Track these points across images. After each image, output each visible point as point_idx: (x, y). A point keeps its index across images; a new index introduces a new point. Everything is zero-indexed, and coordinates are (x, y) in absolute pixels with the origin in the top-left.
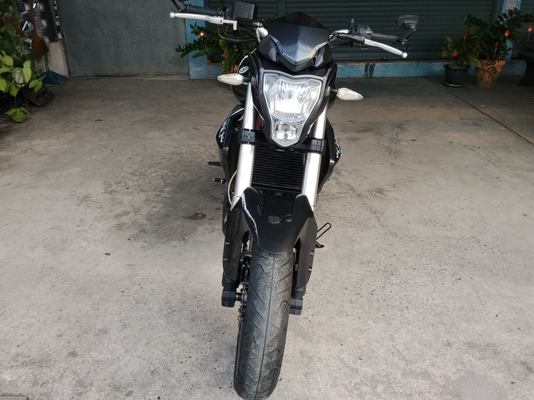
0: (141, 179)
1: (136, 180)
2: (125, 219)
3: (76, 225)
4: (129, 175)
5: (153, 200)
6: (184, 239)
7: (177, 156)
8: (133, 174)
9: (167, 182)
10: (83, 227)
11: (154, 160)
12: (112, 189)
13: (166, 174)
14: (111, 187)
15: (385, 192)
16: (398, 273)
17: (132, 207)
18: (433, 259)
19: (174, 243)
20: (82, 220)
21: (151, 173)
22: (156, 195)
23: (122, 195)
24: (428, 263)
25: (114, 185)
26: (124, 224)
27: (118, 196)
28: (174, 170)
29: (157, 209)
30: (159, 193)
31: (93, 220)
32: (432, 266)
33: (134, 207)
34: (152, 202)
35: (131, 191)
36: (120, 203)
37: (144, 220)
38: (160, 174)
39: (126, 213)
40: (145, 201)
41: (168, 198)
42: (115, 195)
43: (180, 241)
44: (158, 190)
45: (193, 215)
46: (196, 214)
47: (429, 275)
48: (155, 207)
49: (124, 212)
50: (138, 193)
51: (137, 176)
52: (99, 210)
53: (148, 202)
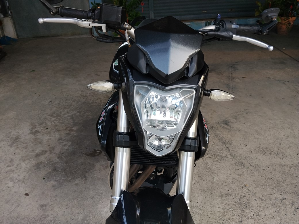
0: (57, 119)
1: (53, 121)
2: (42, 158)
3: (7, 165)
4: (49, 117)
5: (64, 138)
6: (85, 177)
7: (84, 98)
8: (52, 116)
9: (75, 122)
10: (11, 167)
11: (67, 103)
12: (36, 129)
13: (75, 114)
14: (35, 128)
15: (230, 124)
16: (250, 206)
17: (49, 146)
18: (275, 189)
19: (77, 181)
20: (12, 160)
21: (64, 114)
22: (67, 134)
23: (43, 135)
24: (272, 192)
25: (38, 126)
26: (41, 163)
27: (39, 136)
28: (80, 110)
29: (66, 148)
30: (69, 132)
31: (19, 160)
32: (275, 196)
33: (50, 146)
34: (64, 140)
35: (49, 131)
36: (40, 143)
37: (56, 158)
38: (71, 114)
39: (44, 152)
40: (59, 140)
41: (75, 136)
42: (38, 135)
43: (82, 179)
44: (69, 129)
45: (93, 152)
46: (95, 151)
47: (274, 206)
48: (65, 145)
49: (43, 151)
50: (54, 132)
51: (54, 117)
52: (25, 150)
53: (61, 141)
